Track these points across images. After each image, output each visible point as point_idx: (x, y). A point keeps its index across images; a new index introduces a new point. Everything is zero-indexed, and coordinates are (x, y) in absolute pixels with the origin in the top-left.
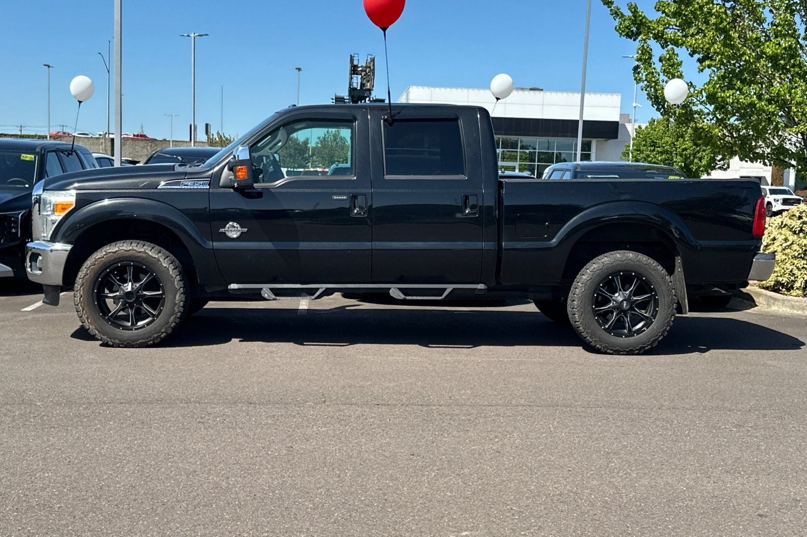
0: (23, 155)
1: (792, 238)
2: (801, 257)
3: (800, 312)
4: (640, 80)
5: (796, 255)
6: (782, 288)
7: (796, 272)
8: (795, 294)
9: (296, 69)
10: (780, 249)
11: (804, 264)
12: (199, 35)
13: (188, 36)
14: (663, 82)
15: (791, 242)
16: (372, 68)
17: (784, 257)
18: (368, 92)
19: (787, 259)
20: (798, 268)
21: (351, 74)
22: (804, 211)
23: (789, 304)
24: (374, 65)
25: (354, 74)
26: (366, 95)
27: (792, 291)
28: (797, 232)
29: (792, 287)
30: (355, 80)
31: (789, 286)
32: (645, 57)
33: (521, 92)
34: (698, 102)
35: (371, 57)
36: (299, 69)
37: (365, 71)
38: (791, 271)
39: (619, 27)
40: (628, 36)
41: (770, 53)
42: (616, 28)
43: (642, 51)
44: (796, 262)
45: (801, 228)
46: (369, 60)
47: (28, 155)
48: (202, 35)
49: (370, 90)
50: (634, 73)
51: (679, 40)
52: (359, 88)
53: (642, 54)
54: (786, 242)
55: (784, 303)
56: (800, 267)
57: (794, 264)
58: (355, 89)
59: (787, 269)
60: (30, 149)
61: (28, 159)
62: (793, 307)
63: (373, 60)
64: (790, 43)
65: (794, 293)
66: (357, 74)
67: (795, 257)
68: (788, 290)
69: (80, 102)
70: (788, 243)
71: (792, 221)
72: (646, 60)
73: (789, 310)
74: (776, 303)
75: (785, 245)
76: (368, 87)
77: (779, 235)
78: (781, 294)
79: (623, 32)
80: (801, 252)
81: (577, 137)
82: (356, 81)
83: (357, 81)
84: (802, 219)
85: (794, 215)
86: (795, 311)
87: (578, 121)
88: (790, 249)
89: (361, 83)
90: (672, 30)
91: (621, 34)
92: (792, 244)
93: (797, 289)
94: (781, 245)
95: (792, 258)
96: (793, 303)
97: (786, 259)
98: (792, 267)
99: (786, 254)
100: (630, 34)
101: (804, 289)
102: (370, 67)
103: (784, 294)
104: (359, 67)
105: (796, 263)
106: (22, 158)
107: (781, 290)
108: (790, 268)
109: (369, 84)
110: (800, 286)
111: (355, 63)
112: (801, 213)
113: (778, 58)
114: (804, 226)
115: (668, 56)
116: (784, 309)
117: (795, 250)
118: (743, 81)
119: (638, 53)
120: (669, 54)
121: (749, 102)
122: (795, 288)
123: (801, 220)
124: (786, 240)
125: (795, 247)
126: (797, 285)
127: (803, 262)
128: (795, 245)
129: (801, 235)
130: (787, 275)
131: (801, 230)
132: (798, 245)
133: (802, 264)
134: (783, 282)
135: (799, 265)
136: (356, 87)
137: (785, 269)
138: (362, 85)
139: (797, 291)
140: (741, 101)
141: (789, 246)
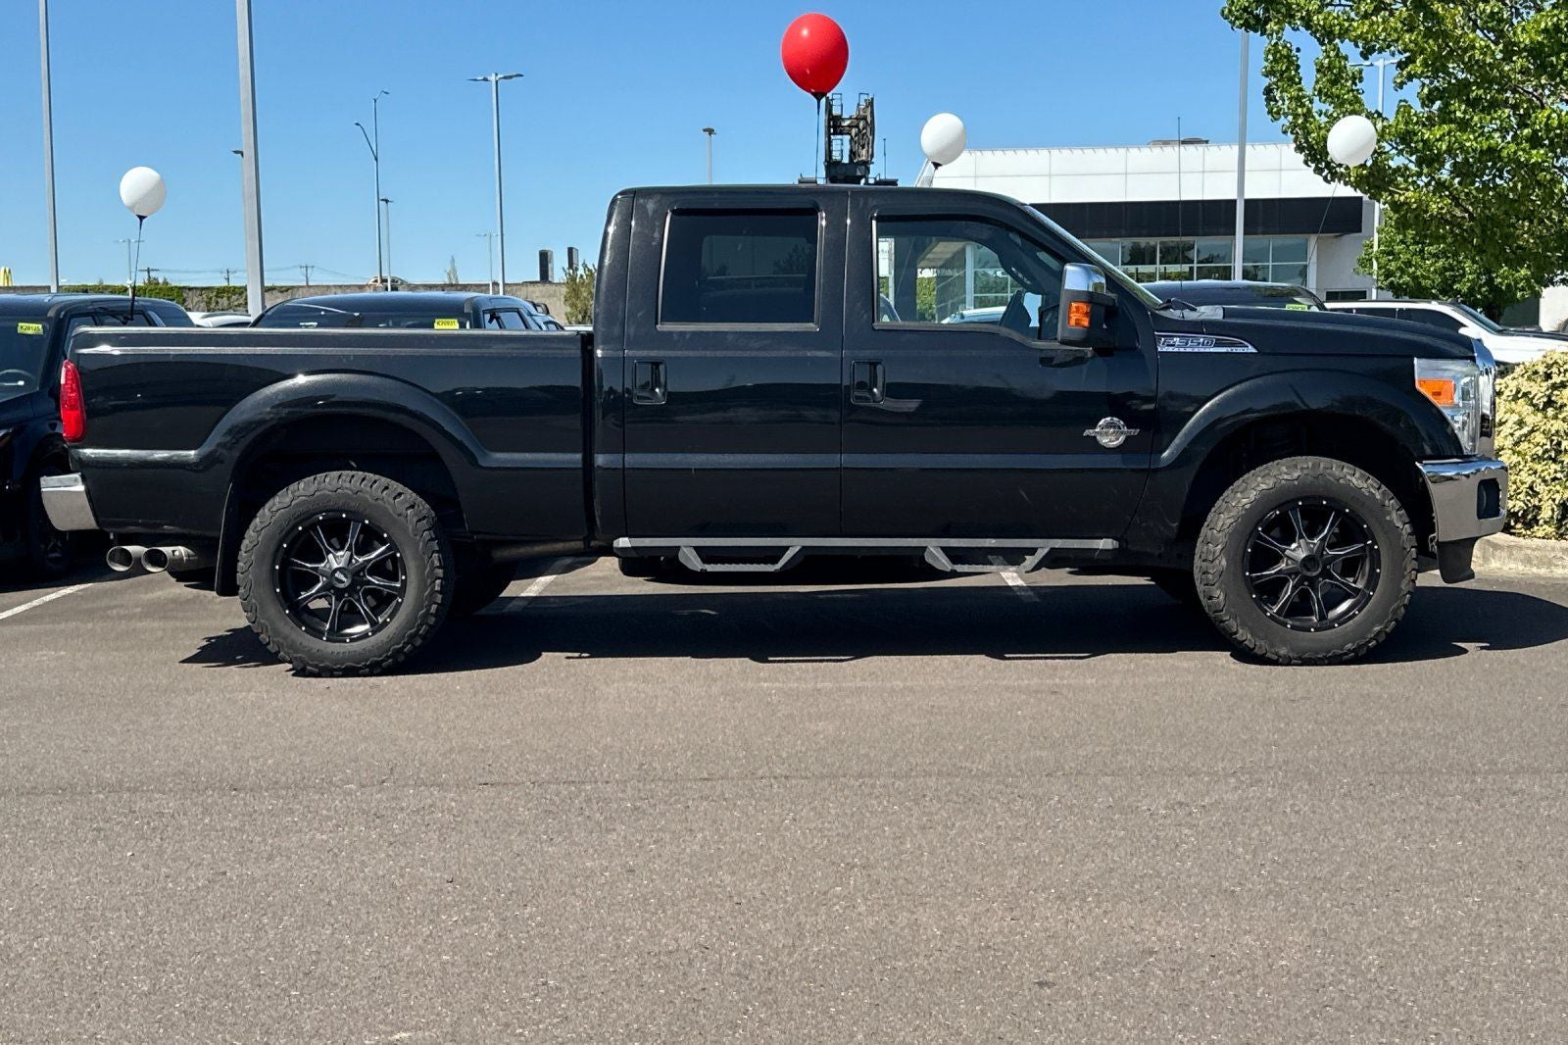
0: (20, 324)
1: (1532, 419)
2: (1550, 458)
3: (1543, 571)
4: (1278, 113)
5: (1540, 453)
6: (1516, 523)
7: (1540, 488)
8: (1540, 534)
9: (705, 130)
10: (1509, 443)
11: (1556, 472)
12: (505, 78)
13: (485, 80)
14: (1320, 115)
15: (1530, 429)
16: (869, 120)
17: (1515, 459)
18: (863, 167)
19: (1523, 463)
20: (1544, 481)
21: (829, 135)
22: (1556, 363)
23: (1521, 555)
24: (872, 113)
25: (835, 133)
26: (859, 174)
27: (1536, 528)
28: (1541, 407)
29: (1535, 521)
30: (836, 146)
31: (1529, 517)
32: (1283, 66)
33: (1157, 150)
34: (1394, 151)
35: (866, 97)
36: (710, 131)
37: (857, 126)
38: (1531, 488)
39: (1230, 11)
40: (1247, 26)
41: (1527, 42)
42: (1223, 12)
43: (1274, 55)
44: (1539, 467)
45: (1549, 397)
46: (863, 103)
47: (31, 325)
48: (511, 77)
49: (866, 164)
50: (1266, 100)
51: (1335, 25)
52: (846, 160)
53: (1275, 61)
54: (1521, 428)
55: (1511, 554)
56: (1547, 478)
57: (1535, 473)
58: (838, 163)
59: (1523, 483)
60: (33, 313)
61: (30, 332)
62: (1528, 561)
63: (870, 104)
64: (1555, 19)
65: (1539, 531)
66: (841, 133)
67: (1537, 458)
68: (1528, 525)
69: (141, 218)
70: (1525, 430)
71: (1533, 383)
72: (1282, 73)
73: (1521, 568)
74: (1498, 553)
75: (1518, 434)
76: (864, 158)
77: (1508, 415)
78: (1513, 534)
79: (1237, 18)
80: (1548, 447)
81: (1234, 234)
82: (839, 148)
83: (842, 147)
84: (1551, 378)
85: (1536, 373)
86: (1535, 570)
87: (1234, 202)
88: (1529, 441)
89: (851, 151)
90: (1337, 8)
91: (1233, 23)
92: (1533, 431)
93: (1546, 522)
94: (1512, 435)
95: (1533, 460)
96: (1529, 552)
97: (1519, 463)
98: (1533, 478)
99: (1519, 453)
100: (1252, 22)
101: (1560, 524)
102: (865, 118)
103: (1519, 535)
104: (844, 120)
105: (1539, 470)
106: (19, 331)
107: (1513, 528)
108: (1529, 480)
109: (864, 152)
110: (1552, 517)
111: (836, 111)
112: (1549, 367)
113: (1543, 51)
114: (1555, 392)
115: (1327, 61)
116: (1513, 566)
117: (1538, 444)
118: (1473, 104)
119: (1267, 60)
120: (1328, 57)
121: (1485, 147)
122: (1541, 522)
123: (1550, 382)
124: (1521, 423)
125: (1539, 437)
126: (1545, 514)
127: (1554, 466)
128: (1537, 434)
129: (1550, 412)
130: (1522, 496)
131: (1550, 403)
132: (1543, 432)
133: (1552, 471)
134: (1516, 509)
135: (1546, 473)
136: (839, 158)
137: (1519, 484)
138: (853, 154)
139: (1545, 526)
140: (1468, 144)
141: (1526, 436)
